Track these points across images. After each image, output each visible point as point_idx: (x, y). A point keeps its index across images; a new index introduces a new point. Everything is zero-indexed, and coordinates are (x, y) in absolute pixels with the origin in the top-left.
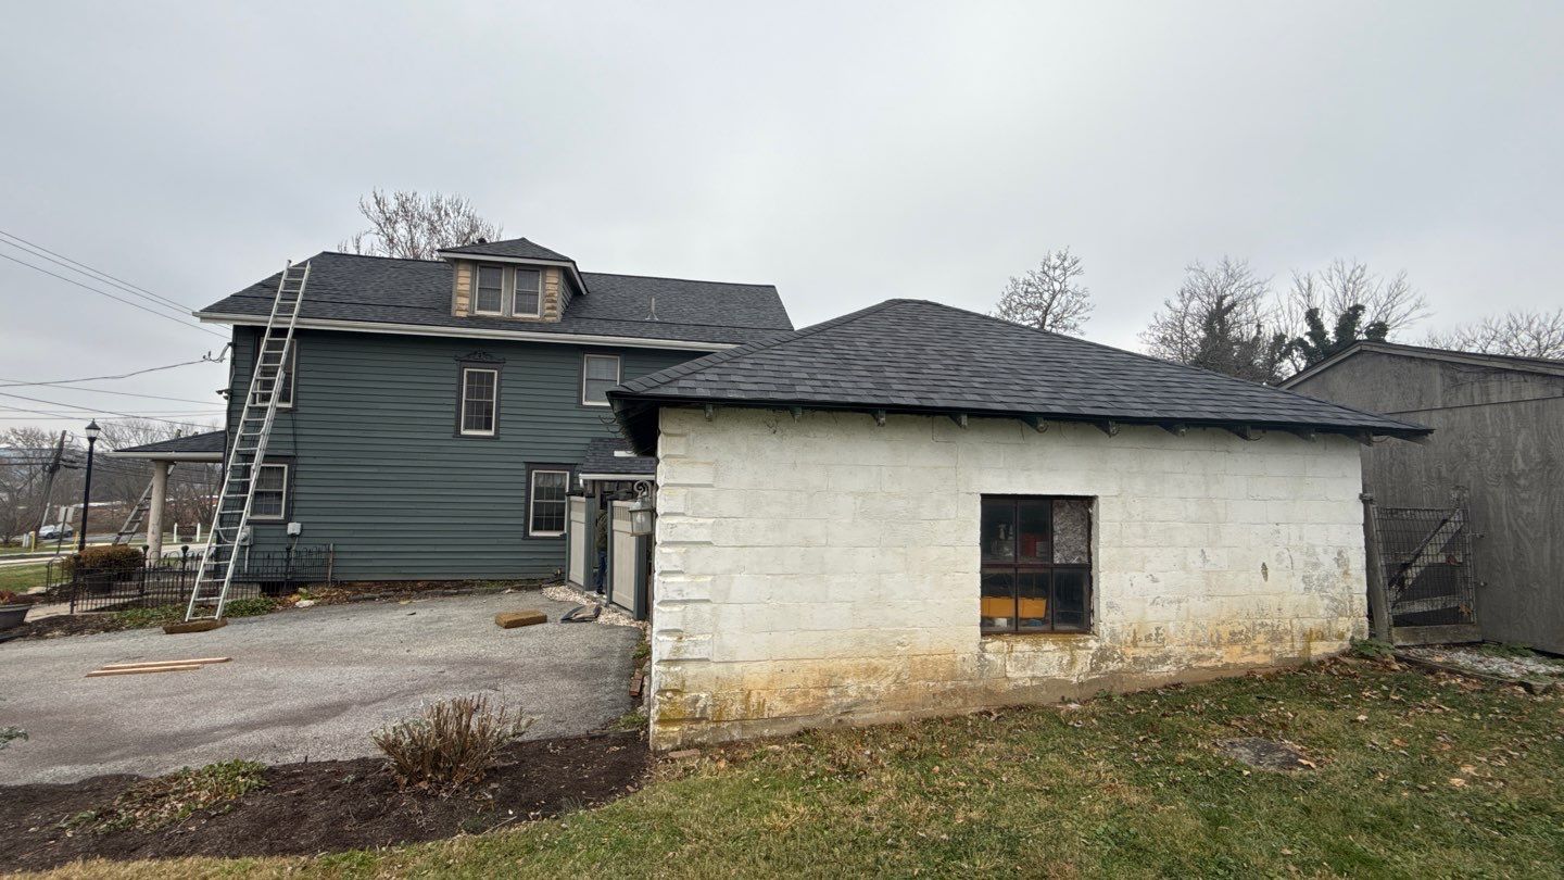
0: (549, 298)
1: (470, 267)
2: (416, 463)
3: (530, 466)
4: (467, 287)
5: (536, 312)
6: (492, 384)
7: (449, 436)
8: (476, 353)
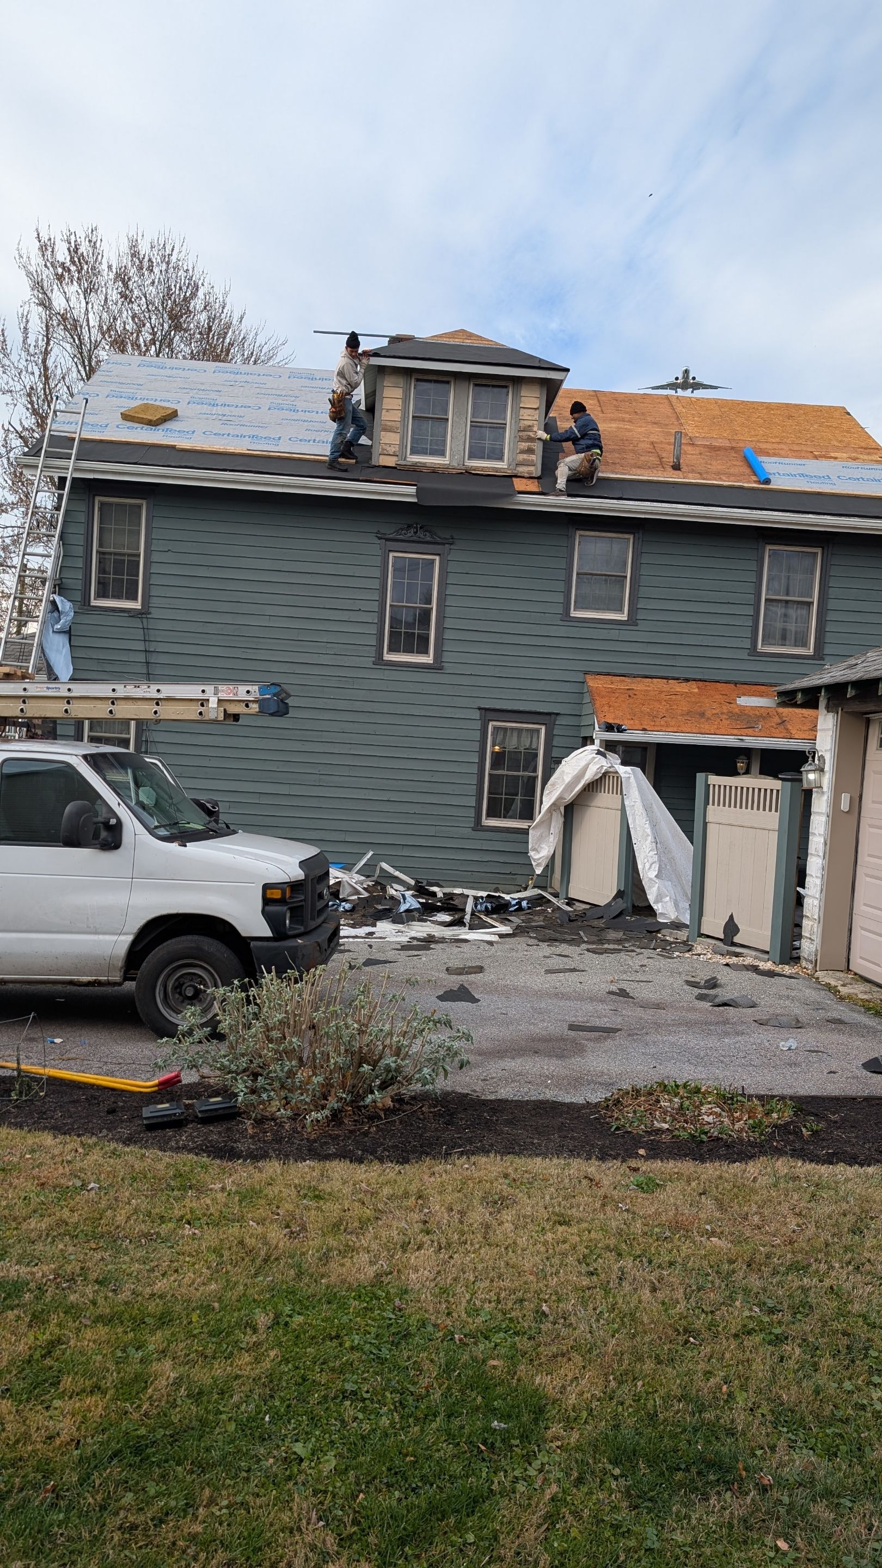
0: (524, 433)
1: (401, 381)
2: (320, 703)
3: (488, 713)
4: (397, 416)
5: (501, 458)
6: (431, 579)
7: (368, 662)
8: (409, 526)
